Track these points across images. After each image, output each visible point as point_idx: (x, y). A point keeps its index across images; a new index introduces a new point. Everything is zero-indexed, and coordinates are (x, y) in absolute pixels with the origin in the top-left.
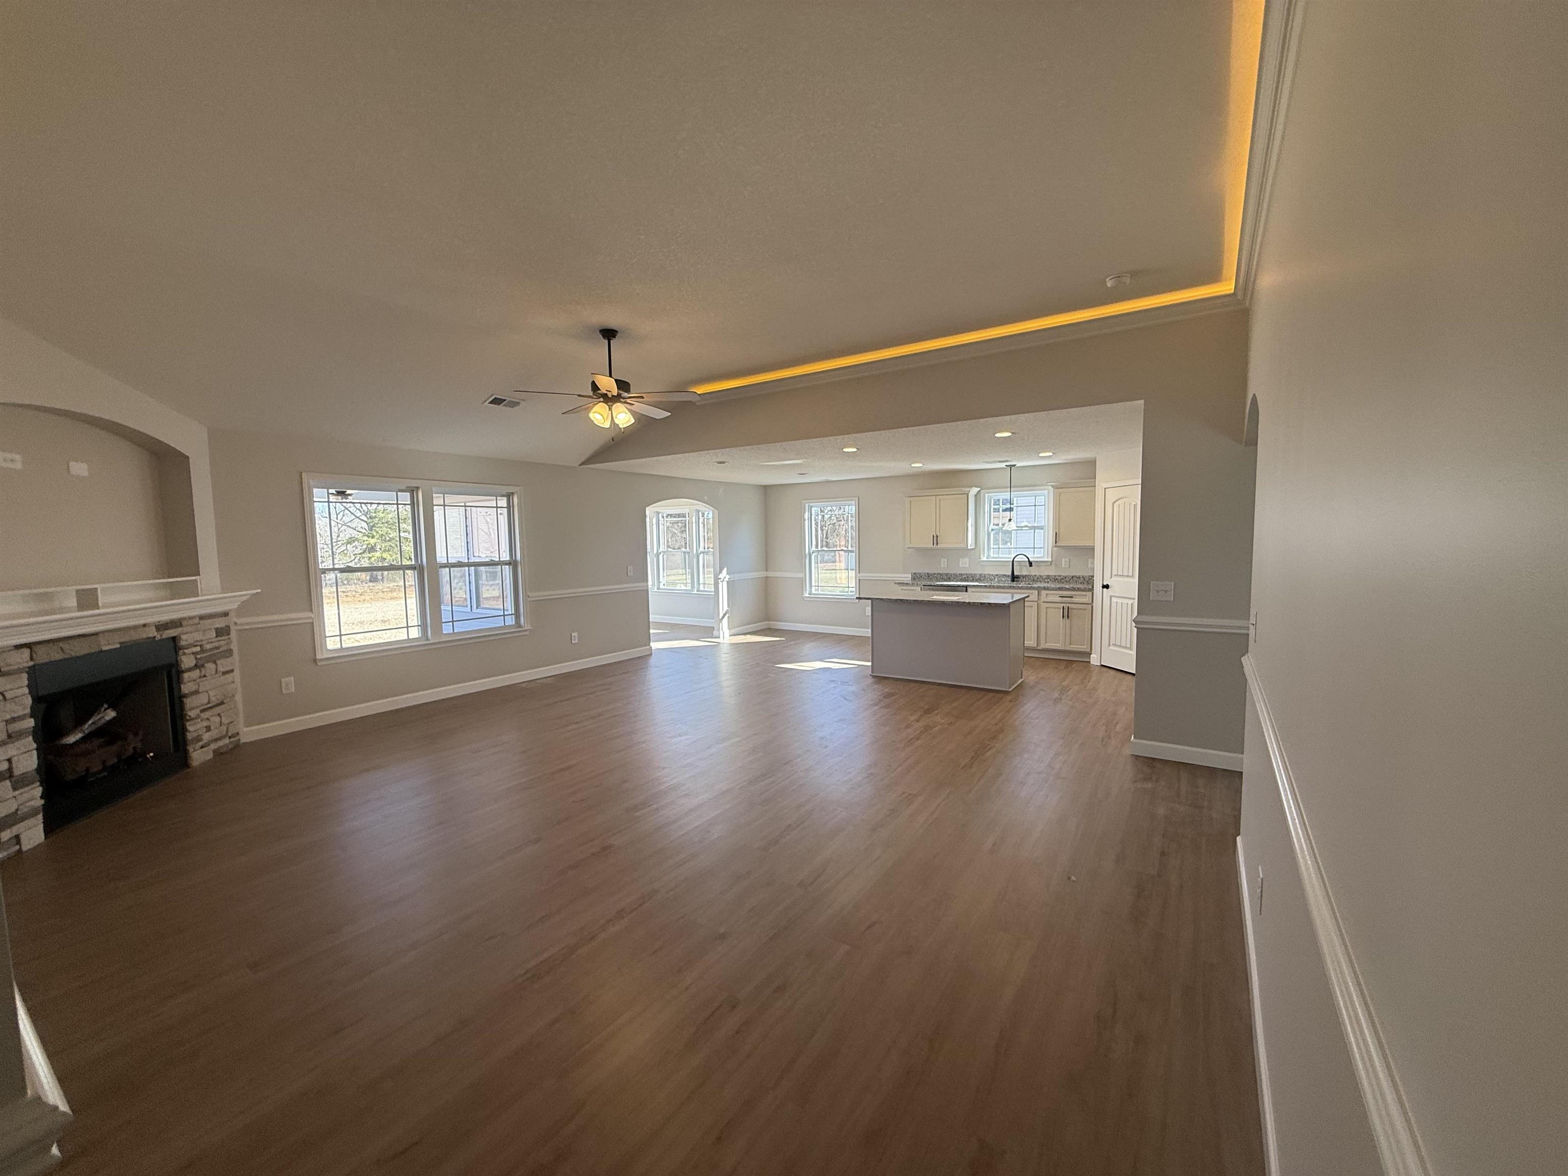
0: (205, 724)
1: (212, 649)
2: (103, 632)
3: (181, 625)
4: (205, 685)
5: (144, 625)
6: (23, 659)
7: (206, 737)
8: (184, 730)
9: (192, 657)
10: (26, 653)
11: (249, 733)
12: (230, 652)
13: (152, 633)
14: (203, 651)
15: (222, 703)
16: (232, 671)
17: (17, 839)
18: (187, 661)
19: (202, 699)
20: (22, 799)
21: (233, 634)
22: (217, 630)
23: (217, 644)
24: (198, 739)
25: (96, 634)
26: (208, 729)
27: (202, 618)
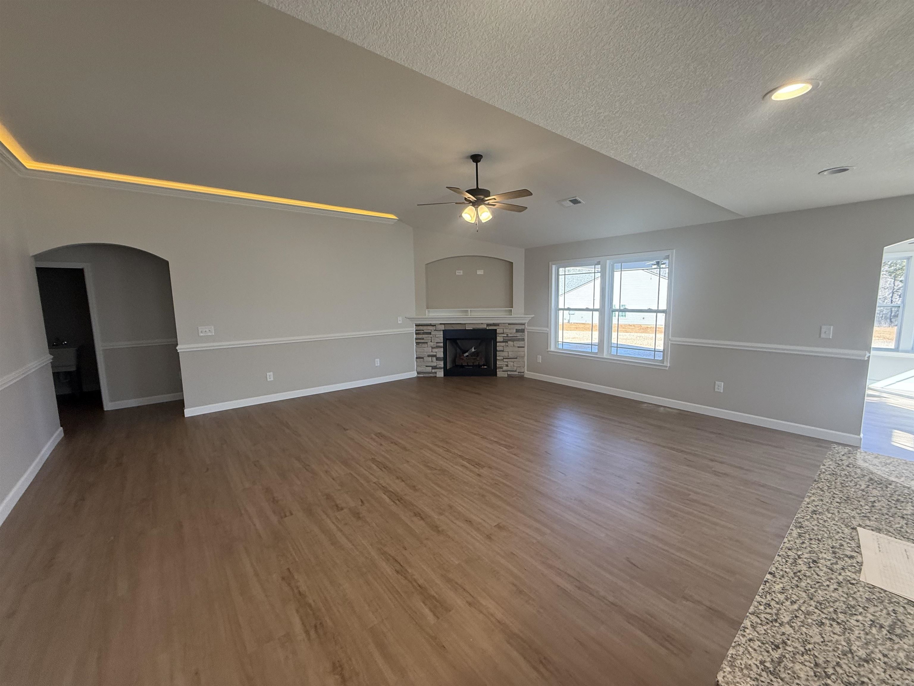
0: (507, 363)
1: (511, 337)
2: (467, 323)
3: (498, 325)
4: (506, 349)
5: (482, 323)
6: (443, 327)
7: (505, 368)
8: (496, 364)
9: (502, 338)
10: (443, 326)
11: (528, 374)
12: (523, 340)
13: (485, 326)
14: (507, 336)
15: (516, 358)
16: (524, 347)
17: (436, 373)
18: (499, 339)
19: (505, 354)
20: (438, 363)
21: (526, 333)
22: (516, 329)
23: (515, 335)
24: (501, 368)
25: (465, 324)
26: (507, 366)
27: (509, 324)
